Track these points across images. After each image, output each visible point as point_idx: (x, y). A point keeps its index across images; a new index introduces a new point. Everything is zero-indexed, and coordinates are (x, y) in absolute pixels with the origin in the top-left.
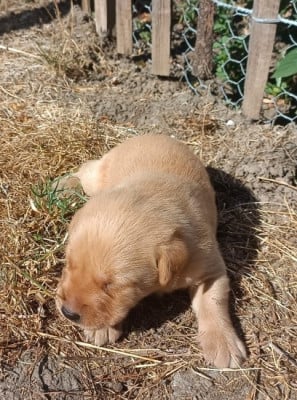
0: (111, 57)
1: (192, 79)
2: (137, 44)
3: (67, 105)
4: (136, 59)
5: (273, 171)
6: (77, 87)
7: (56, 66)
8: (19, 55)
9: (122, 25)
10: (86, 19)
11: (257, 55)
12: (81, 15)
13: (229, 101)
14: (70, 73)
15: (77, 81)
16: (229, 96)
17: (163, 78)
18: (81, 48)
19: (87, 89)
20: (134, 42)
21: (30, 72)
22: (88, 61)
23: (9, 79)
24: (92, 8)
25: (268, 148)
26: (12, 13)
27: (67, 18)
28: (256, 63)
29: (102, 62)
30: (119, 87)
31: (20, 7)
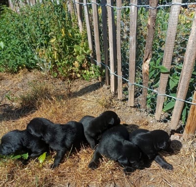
0: (116, 100)
4: (123, 100)
7: (102, 105)
9: (119, 91)
10: (108, 88)
11: (159, 103)
12: (106, 87)
13: (151, 114)
14: (106, 106)
17: (132, 107)
22: (110, 102)
23: (89, 109)
24: (110, 84)
29: (114, 102)
30: (119, 110)
31: (87, 84)
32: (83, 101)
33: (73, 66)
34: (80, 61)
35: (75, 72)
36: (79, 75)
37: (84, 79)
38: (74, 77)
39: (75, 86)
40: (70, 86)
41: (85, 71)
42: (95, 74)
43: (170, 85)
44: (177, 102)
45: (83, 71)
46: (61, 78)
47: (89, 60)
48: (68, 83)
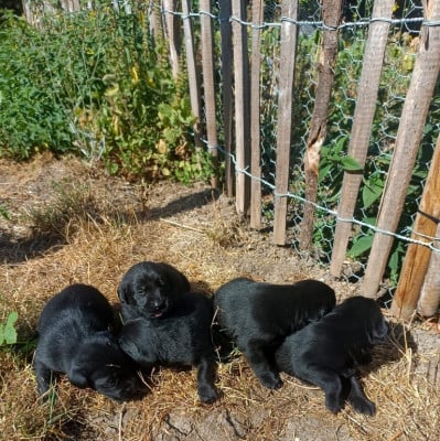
0: (246, 230)
2: (263, 220)
3: (222, 266)
4: (262, 231)
6: (226, 252)
7: (213, 239)
9: (254, 211)
10: (230, 203)
11: (340, 239)
12: (226, 200)
13: (321, 263)
14: (222, 243)
15: (226, 248)
16: (321, 260)
17: (280, 246)
18: (227, 225)
19: (233, 253)
20: (261, 219)
21: (197, 242)
22: (232, 233)
23: (184, 247)
24: (234, 194)
27: (218, 202)
29: (241, 233)
30: (253, 252)
31: (185, 191)
32: (172, 229)
33: (155, 151)
34: (171, 140)
35: (159, 165)
36: (167, 172)
37: (177, 181)
38: (157, 175)
39: (158, 195)
40: (147, 195)
41: (182, 164)
42: (203, 171)
43: (364, 198)
44: (377, 236)
45: (176, 162)
46: (126, 176)
47: (191, 140)
48: (143, 189)
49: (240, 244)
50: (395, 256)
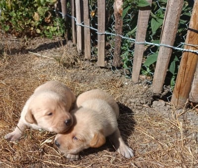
0: (83, 60)
1: (114, 68)
2: (93, 55)
3: (62, 76)
4: (92, 61)
5: (142, 102)
6: (68, 70)
7: (59, 62)
8: (46, 58)
9: (87, 47)
10: (74, 46)
11: (137, 57)
12: (72, 44)
13: (127, 76)
14: (65, 65)
15: (68, 68)
16: (127, 75)
17: (102, 68)
18: (71, 56)
19: (71, 71)
20: (92, 54)
21: (49, 64)
22: (73, 61)
23: (41, 67)
25: (140, 93)
26: (46, 44)
27: (66, 46)
28: (136, 60)
29: (79, 62)
30: (84, 70)
31: (49, 42)
33: (33, 19)
34: (42, 14)
35: (34, 27)
36: (39, 31)
37: (45, 37)
38: (33, 33)
39: (33, 44)
40: (27, 44)
41: (48, 28)
42: (60, 30)
44: (161, 49)
45: (45, 27)
47: (54, 14)
48: (25, 41)
49: (77, 66)
50: (173, 64)
